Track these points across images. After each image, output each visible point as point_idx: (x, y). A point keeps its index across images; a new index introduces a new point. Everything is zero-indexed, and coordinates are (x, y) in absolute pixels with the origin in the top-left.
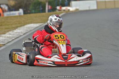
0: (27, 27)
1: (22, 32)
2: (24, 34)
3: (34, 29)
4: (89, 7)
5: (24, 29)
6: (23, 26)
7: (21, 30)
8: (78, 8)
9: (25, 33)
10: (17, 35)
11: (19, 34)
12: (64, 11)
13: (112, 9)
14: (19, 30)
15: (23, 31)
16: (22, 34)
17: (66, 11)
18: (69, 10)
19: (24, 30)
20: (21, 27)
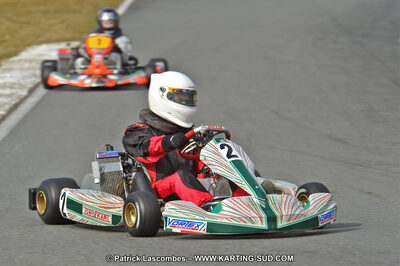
0: (30, 61)
1: (22, 82)
5: (22, 69)
6: (16, 54)
9: (31, 86)
10: (8, 96)
11: (14, 91)
14: (8, 75)
15: (24, 78)
16: (24, 93)
19: (25, 74)
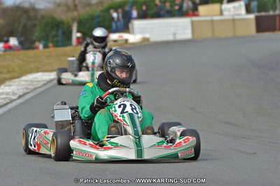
0: (27, 81)
1: (16, 92)
2: (20, 97)
3: (44, 84)
4: (174, 34)
5: (19, 85)
6: (18, 77)
7: (12, 87)
8: (147, 36)
9: (21, 94)
10: (3, 99)
11: (7, 96)
12: (116, 43)
13: (227, 39)
14: (7, 88)
15: (18, 90)
16: (15, 97)
17: (119, 42)
18: (127, 40)
20: (14, 80)
